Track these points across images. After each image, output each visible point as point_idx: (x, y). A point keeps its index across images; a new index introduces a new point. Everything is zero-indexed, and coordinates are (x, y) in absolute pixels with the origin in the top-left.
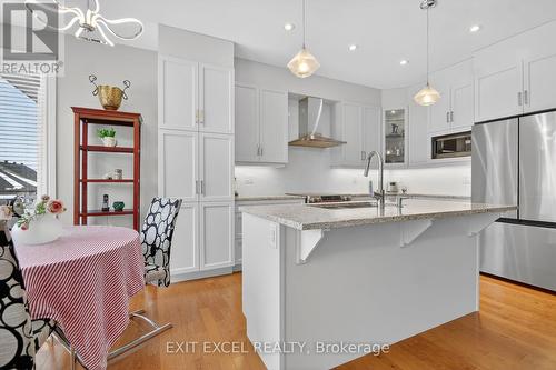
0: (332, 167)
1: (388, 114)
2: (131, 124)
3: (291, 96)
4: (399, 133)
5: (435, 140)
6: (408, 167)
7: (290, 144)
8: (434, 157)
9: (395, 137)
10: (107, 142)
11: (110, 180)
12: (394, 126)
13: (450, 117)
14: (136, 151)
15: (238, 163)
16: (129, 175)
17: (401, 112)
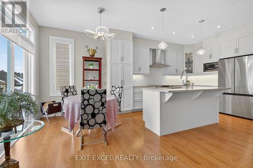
0: (165, 75)
1: (186, 54)
2: (98, 61)
3: (150, 49)
4: (191, 61)
5: (205, 65)
6: (195, 75)
7: (150, 66)
8: (204, 71)
9: (189, 63)
10: (91, 67)
11: (91, 80)
12: (189, 59)
13: (210, 56)
14: (100, 70)
15: (134, 74)
16: (97, 78)
17: (191, 54)
